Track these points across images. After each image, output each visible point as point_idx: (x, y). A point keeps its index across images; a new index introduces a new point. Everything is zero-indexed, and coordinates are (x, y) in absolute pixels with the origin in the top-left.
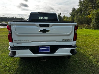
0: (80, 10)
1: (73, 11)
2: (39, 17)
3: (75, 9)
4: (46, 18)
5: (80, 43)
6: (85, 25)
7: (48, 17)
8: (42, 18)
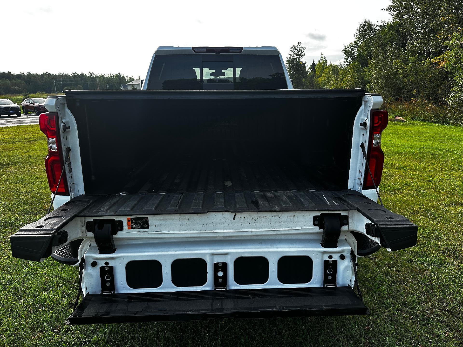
0: (397, 31)
1: (362, 35)
2: (197, 71)
3: (369, 26)
4: (229, 73)
5: (394, 192)
6: (422, 105)
7: (238, 70)
8: (212, 74)
